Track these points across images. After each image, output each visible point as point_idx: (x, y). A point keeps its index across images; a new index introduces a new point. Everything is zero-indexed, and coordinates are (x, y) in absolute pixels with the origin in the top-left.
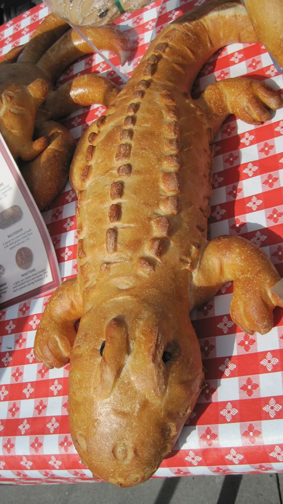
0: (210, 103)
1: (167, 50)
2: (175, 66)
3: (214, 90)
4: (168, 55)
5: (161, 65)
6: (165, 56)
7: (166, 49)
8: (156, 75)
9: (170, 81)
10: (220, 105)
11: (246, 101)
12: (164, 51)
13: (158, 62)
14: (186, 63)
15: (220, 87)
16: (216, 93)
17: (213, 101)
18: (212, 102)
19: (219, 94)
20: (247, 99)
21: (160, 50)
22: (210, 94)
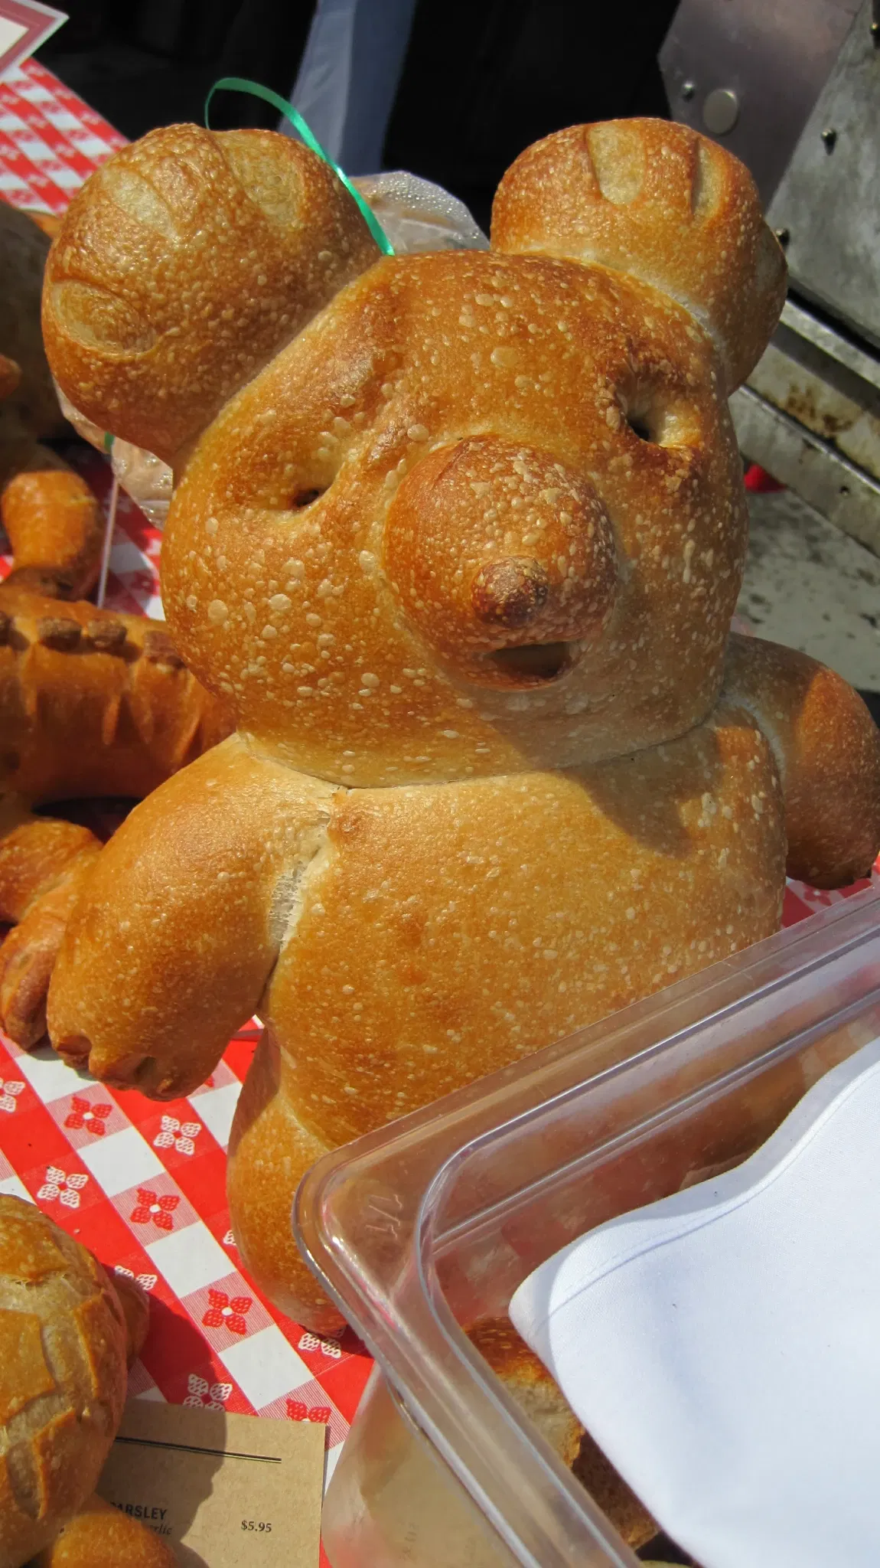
0: (12, 844)
1: (162, 668)
2: (113, 708)
3: (65, 845)
4: (144, 677)
5: (96, 663)
6: (137, 668)
7: (162, 662)
8: (45, 655)
9: (43, 700)
10: (16, 880)
11: (42, 945)
12: (153, 660)
13: (105, 650)
14: (147, 740)
15: (80, 859)
16: (51, 853)
17: (20, 851)
18: (17, 849)
19: (52, 862)
20: (48, 946)
21: (152, 647)
22: (45, 838)
